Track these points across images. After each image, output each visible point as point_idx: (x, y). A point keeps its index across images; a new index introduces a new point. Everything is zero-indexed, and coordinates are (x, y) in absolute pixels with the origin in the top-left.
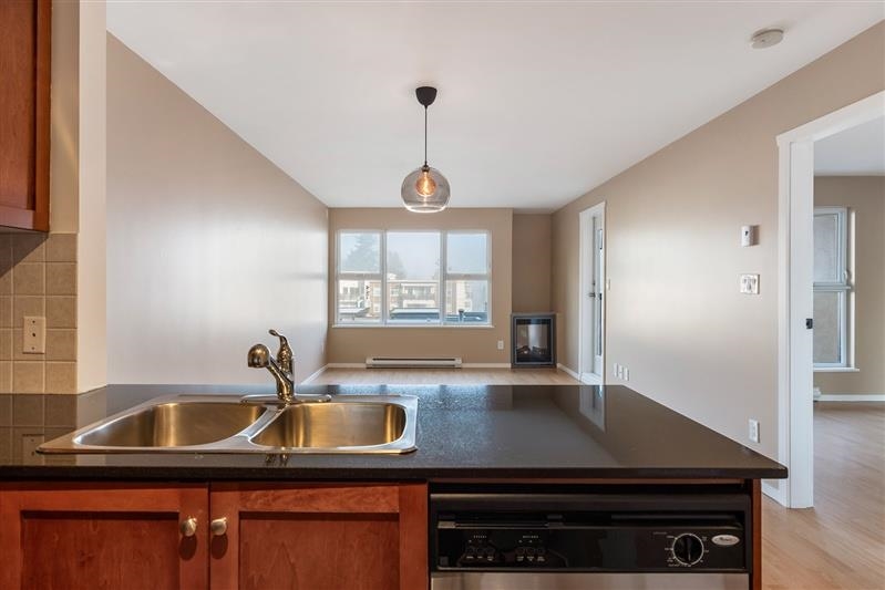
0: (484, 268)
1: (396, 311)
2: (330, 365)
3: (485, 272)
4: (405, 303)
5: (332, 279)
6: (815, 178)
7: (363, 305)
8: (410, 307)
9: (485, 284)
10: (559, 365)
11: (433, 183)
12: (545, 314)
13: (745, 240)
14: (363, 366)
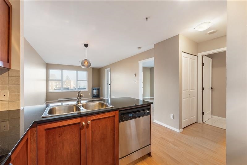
0: (86, 78)
1: (56, 88)
2: (47, 102)
3: (86, 79)
4: (58, 86)
5: (48, 80)
6: (143, 67)
7: (53, 87)
8: (59, 87)
9: (86, 82)
10: (101, 97)
11: (88, 63)
12: (98, 88)
13: (134, 76)
14: (57, 101)
